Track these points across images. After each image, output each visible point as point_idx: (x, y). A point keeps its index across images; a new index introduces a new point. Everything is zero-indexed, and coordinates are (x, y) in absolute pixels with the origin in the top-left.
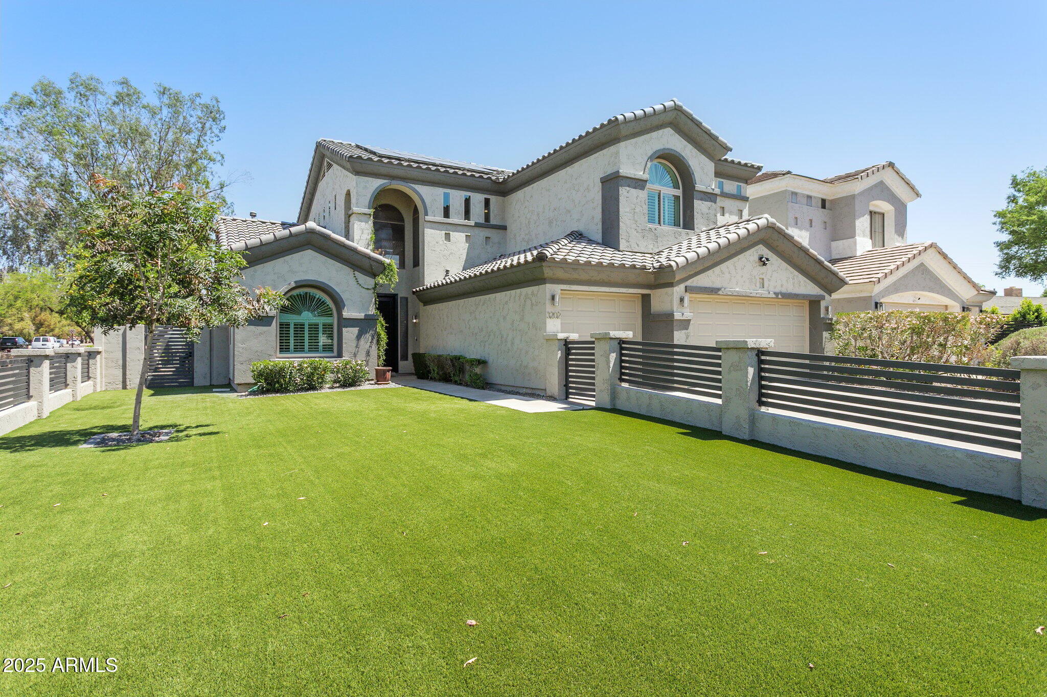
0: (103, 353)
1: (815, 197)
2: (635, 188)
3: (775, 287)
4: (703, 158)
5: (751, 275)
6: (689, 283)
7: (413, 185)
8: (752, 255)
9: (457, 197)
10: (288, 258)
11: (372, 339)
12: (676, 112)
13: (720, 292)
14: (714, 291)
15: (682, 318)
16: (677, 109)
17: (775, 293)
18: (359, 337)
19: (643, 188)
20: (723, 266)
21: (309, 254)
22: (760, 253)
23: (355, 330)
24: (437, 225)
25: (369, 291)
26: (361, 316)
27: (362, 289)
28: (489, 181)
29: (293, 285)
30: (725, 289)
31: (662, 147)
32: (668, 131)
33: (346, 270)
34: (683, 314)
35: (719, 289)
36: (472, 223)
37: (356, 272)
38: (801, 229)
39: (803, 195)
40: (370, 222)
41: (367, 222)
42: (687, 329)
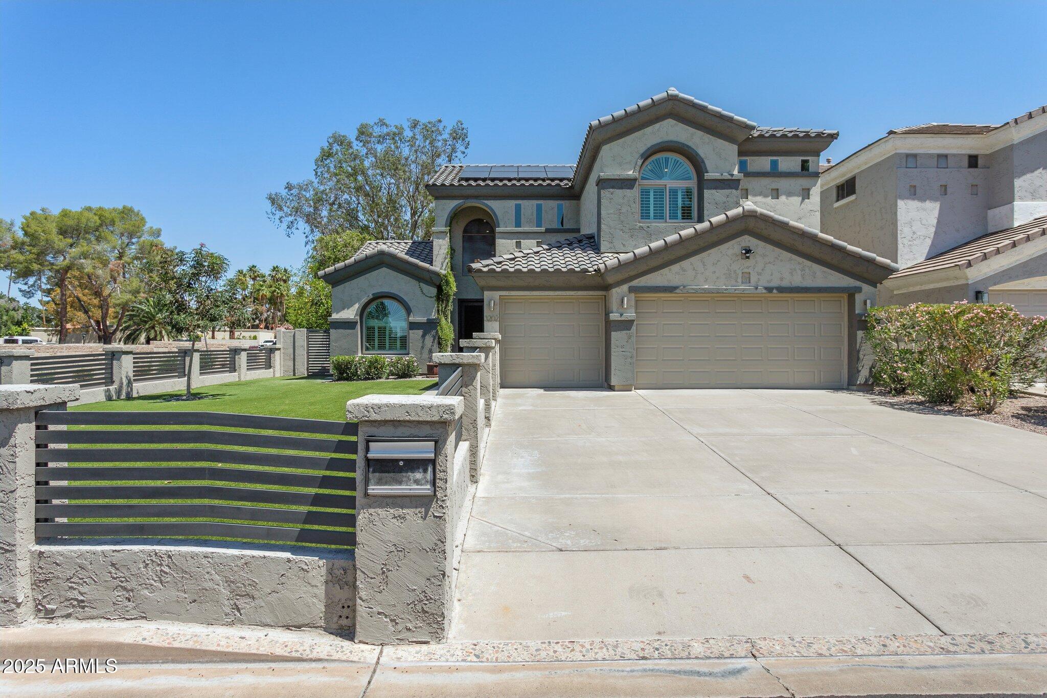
0: (282, 349)
1: (954, 155)
2: (621, 188)
3: (769, 282)
4: (720, 143)
5: (728, 269)
6: (635, 283)
7: (486, 202)
8: (733, 247)
9: (529, 206)
10: (367, 275)
11: (434, 340)
12: (671, 102)
13: (677, 291)
14: (671, 289)
15: (620, 319)
16: (672, 98)
17: (766, 288)
18: (424, 336)
19: (631, 187)
20: (685, 263)
21: (384, 270)
22: (744, 244)
23: (420, 332)
24: (506, 235)
25: (432, 299)
26: (424, 320)
27: (426, 298)
28: (558, 188)
29: (371, 297)
30: (684, 287)
31: (659, 141)
32: (670, 122)
33: (414, 282)
34: (621, 315)
35: (676, 288)
36: (543, 229)
37: (421, 284)
38: (922, 199)
39: (930, 156)
40: (446, 239)
41: (444, 239)
42: (629, 330)
